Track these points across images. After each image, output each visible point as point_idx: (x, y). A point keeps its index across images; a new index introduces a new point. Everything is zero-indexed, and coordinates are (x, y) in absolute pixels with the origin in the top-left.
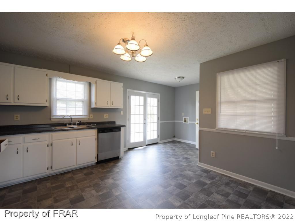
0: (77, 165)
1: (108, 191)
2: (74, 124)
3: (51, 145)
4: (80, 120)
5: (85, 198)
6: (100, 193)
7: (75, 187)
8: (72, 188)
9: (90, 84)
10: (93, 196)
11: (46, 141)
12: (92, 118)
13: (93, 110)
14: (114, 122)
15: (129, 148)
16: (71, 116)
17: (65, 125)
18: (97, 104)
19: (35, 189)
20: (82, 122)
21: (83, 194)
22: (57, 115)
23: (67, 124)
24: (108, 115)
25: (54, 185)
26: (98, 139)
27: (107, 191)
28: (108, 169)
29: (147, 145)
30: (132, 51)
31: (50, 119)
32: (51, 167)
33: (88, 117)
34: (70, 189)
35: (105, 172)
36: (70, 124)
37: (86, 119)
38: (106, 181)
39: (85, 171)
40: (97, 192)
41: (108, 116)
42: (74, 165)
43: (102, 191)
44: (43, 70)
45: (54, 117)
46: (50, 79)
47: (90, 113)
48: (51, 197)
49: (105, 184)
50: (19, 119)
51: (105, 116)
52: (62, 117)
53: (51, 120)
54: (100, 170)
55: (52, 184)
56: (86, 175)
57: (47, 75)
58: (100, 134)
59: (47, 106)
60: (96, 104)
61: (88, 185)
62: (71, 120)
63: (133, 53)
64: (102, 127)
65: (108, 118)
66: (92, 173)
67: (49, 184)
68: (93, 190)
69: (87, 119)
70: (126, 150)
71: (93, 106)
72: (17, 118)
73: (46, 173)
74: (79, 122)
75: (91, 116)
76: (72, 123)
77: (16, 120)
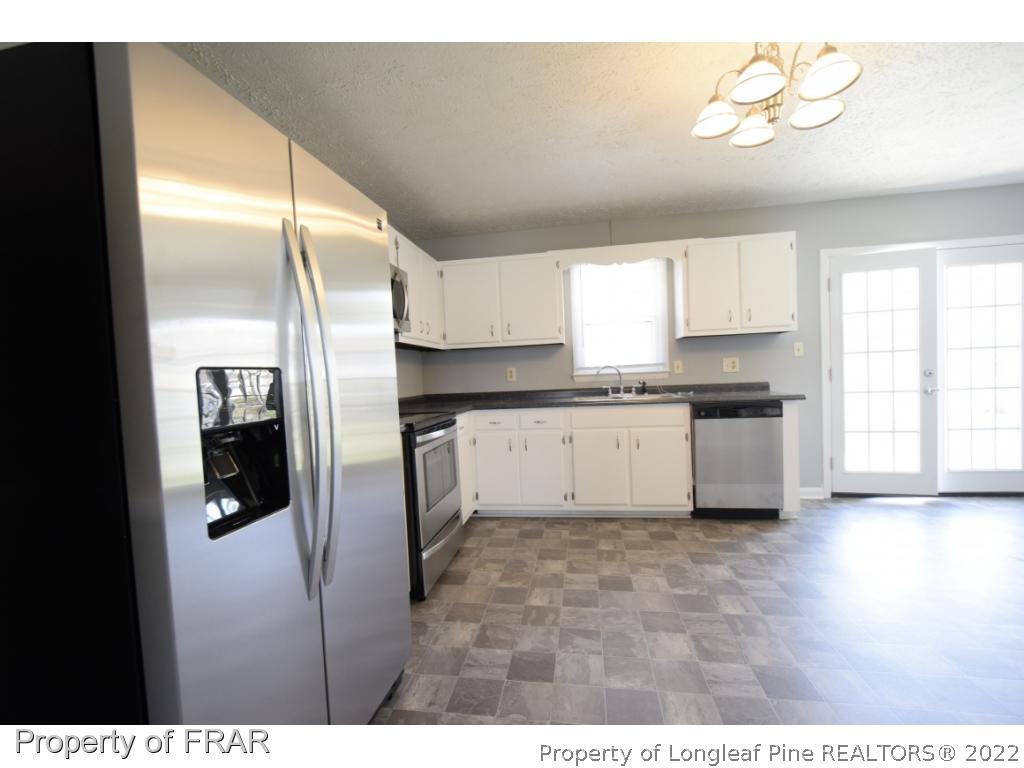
0: (633, 506)
1: (705, 594)
2: (628, 390)
3: (571, 440)
4: (643, 378)
5: (635, 586)
6: (680, 591)
7: (619, 556)
8: (611, 556)
9: (670, 264)
10: (658, 591)
11: (559, 428)
12: (680, 371)
13: (689, 345)
14: (765, 387)
15: (835, 491)
16: (619, 367)
17: (604, 392)
18: (692, 327)
19: (538, 535)
20: (648, 384)
21: (634, 577)
22: (587, 365)
23: (610, 390)
24: (737, 360)
25: (574, 538)
26: (693, 436)
27: (701, 594)
28: (727, 540)
29: (942, 495)
31: (572, 377)
32: (573, 497)
33: (667, 369)
34: (605, 555)
35: (712, 543)
36: (617, 390)
37: (661, 376)
38: (707, 567)
39: (655, 528)
40: (672, 585)
41: (737, 365)
42: (625, 505)
43: (687, 589)
44: (550, 253)
45: (581, 373)
46: (567, 273)
47: (672, 357)
48: (563, 558)
49: (702, 575)
50: (514, 378)
51: (724, 364)
52: (594, 372)
53: (575, 379)
54: (700, 535)
55: (571, 534)
56: (653, 535)
57: (557, 264)
58: (698, 422)
59: (562, 344)
60: (688, 324)
61: (652, 561)
62: (618, 378)
63: (772, 106)
64: (706, 399)
65: (737, 369)
66: (673, 537)
67: (565, 533)
68: (662, 576)
69: (666, 376)
70: (821, 498)
71: (681, 334)
72: (511, 377)
73: (561, 506)
74: (640, 386)
75: (678, 367)
76: (622, 387)
77: (509, 379)
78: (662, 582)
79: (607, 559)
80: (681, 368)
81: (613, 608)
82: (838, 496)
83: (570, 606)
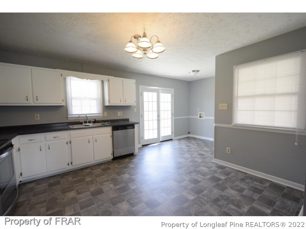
0: (94, 161)
1: (125, 185)
2: (90, 122)
3: (70, 142)
5: (104, 191)
6: (118, 187)
7: (95, 181)
8: (92, 182)
9: (103, 82)
10: (112, 189)
11: (65, 139)
12: (106, 115)
13: (107, 108)
14: (128, 120)
15: (143, 144)
16: (86, 114)
17: (81, 123)
18: (111, 103)
19: (59, 183)
20: (97, 120)
21: (102, 187)
22: (74, 113)
23: (83, 122)
24: (121, 112)
25: (75, 179)
26: (113, 136)
27: (124, 185)
28: (124, 165)
29: (161, 142)
30: (144, 48)
31: (67, 118)
32: (72, 163)
33: (102, 115)
34: (90, 183)
35: (121, 167)
36: (86, 122)
37: (100, 117)
38: (122, 175)
39: (103, 167)
40: (115, 185)
41: (121, 114)
42: (92, 161)
43: (120, 185)
44: (58, 70)
45: (71, 116)
46: (65, 79)
47: (104, 111)
48: (73, 190)
49: (122, 179)
50: (39, 118)
51: (118, 113)
52: (78, 116)
53: (68, 118)
54: (116, 165)
55: (73, 178)
56: (103, 170)
57: (61, 75)
58: (114, 132)
59: (63, 106)
60: (109, 102)
61: (106, 179)
62: (86, 118)
63: (145, 50)
64: (116, 125)
65: (121, 115)
66: (109, 169)
67: (70, 179)
68: (111, 183)
69: (102, 117)
70: (140, 147)
71: (107, 104)
72: (37, 118)
73: (67, 168)
74: (94, 120)
75: (105, 114)
76: (88, 121)
77: (36, 119)
78: (112, 186)
79: (91, 184)
80: (106, 114)
81: (100, 202)
82: (144, 146)
83: (84, 209)
